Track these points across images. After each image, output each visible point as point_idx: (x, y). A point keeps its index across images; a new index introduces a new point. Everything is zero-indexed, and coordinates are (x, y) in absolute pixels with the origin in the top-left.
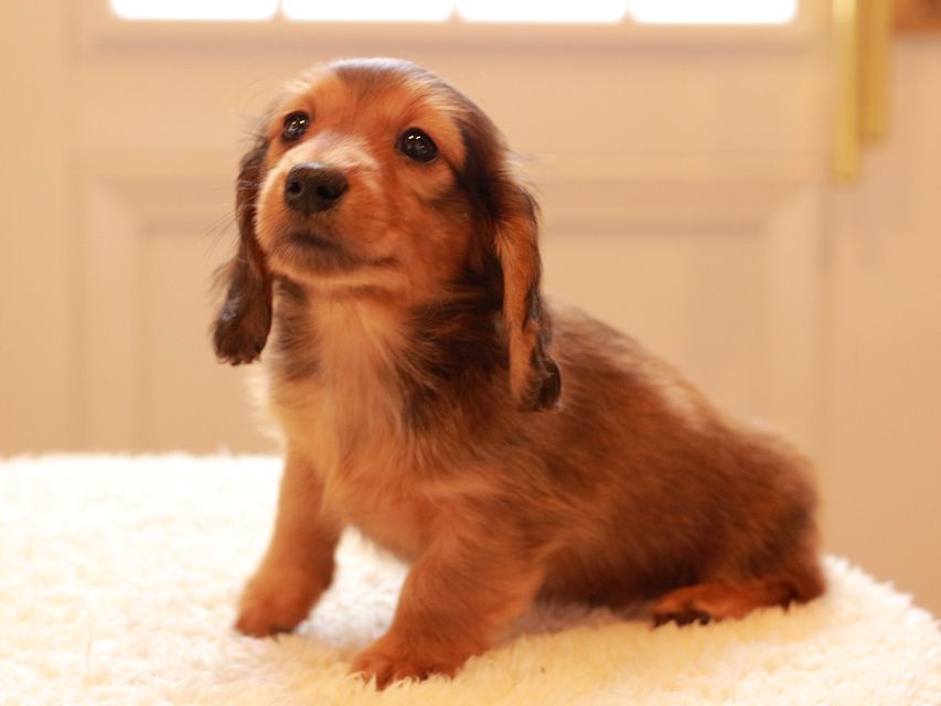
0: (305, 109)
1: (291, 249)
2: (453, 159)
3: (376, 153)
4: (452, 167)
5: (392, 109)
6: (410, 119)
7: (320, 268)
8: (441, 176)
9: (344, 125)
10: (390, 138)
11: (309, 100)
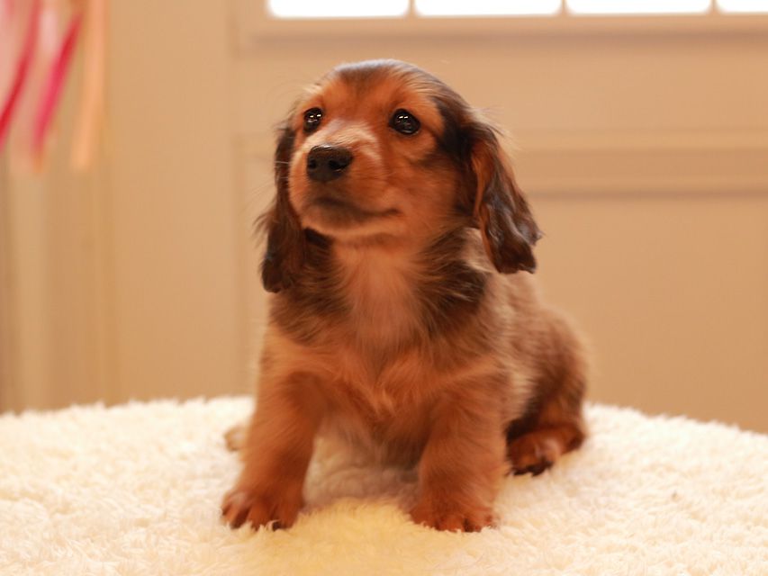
0: (319, 106)
1: (317, 210)
2: (434, 128)
3: (375, 130)
4: (434, 134)
5: (382, 96)
6: (396, 103)
7: (339, 222)
8: (426, 142)
9: (349, 114)
10: (384, 119)
11: (320, 99)
